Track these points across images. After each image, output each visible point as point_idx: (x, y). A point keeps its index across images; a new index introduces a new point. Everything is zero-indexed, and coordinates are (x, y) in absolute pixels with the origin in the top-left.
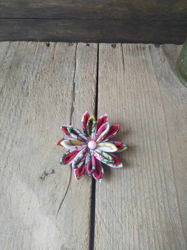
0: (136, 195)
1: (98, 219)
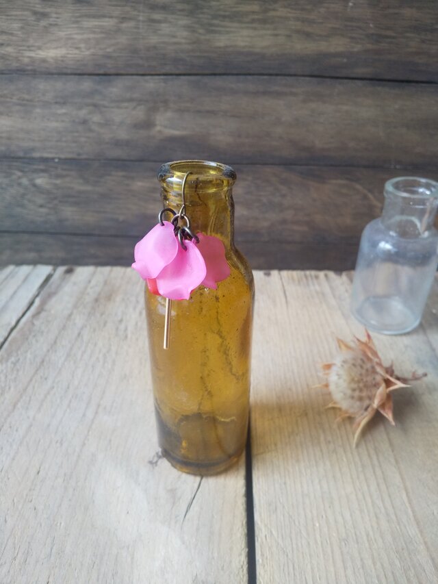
0: (329, 488)
1: (261, 530)
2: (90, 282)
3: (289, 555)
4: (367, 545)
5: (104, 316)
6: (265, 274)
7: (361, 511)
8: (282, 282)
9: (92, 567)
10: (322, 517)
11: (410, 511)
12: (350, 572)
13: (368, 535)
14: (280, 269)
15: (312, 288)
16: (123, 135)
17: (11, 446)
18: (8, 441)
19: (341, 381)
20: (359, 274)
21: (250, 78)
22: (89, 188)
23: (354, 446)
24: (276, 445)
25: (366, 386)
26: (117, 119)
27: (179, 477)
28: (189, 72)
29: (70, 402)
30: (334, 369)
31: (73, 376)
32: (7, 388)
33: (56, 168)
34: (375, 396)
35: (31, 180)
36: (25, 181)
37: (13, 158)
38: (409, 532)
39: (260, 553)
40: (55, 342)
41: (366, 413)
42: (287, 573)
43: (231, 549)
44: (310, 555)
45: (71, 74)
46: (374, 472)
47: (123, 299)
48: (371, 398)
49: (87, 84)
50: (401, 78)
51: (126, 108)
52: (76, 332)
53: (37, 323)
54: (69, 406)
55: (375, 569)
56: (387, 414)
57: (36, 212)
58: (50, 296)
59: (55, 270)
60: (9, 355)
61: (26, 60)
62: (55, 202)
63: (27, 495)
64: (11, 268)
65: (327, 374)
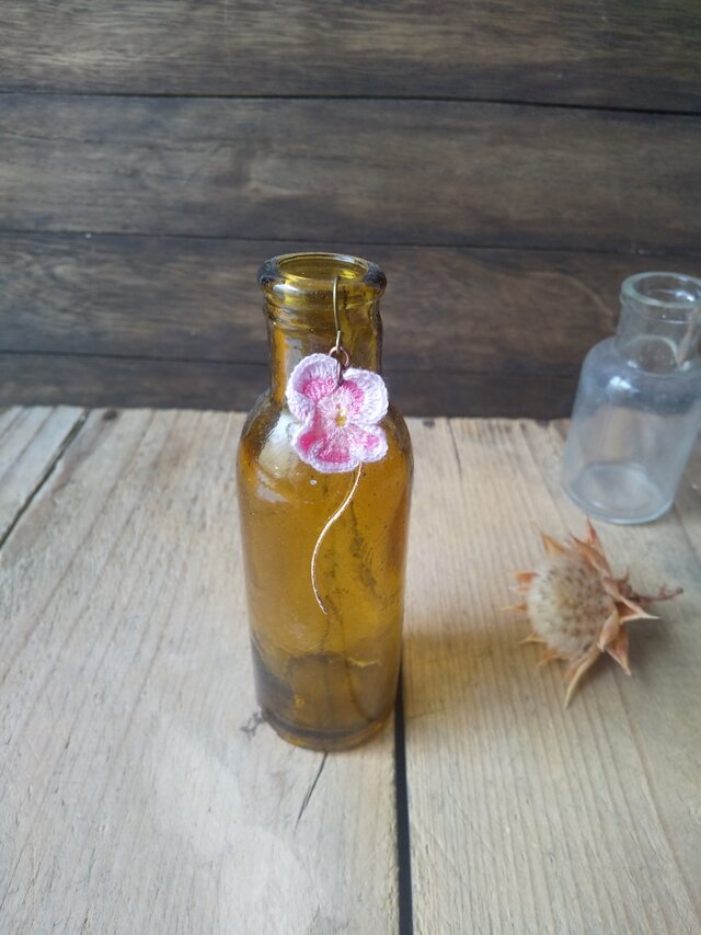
0: (526, 772)
1: (419, 838)
2: (144, 434)
3: (463, 877)
4: (585, 861)
5: (167, 492)
6: (426, 424)
7: (577, 808)
8: (453, 439)
9: (154, 895)
10: (516, 817)
11: (652, 808)
12: (558, 904)
13: (587, 846)
14: (450, 415)
15: (500, 447)
16: (196, 195)
17: (23, 701)
18: (17, 694)
19: (547, 602)
20: (577, 425)
21: (402, 102)
22: (142, 282)
23: (566, 705)
24: (442, 701)
25: (586, 613)
26: (188, 169)
27: (291, 753)
28: (304, 93)
29: (116, 630)
30: (536, 582)
31: (119, 590)
32: (14, 608)
33: (88, 249)
34: (601, 629)
35: (48, 268)
36: (37, 270)
37: (18, 231)
38: (652, 841)
39: (418, 874)
40: (90, 534)
41: (585, 656)
42: (460, 907)
43: (373, 868)
44: (496, 878)
45: (111, 95)
46: (598, 747)
47: (198, 464)
48: (594, 632)
49: (138, 112)
50: (648, 106)
51: (202, 151)
52: (124, 517)
53: (60, 502)
54: (113, 638)
55: (598, 900)
56: (619, 656)
57: (55, 319)
58: (81, 457)
59: (87, 415)
60: (17, 554)
61: (36, 70)
62: (87, 304)
63: (49, 782)
64: (16, 411)
65: (526, 589)
